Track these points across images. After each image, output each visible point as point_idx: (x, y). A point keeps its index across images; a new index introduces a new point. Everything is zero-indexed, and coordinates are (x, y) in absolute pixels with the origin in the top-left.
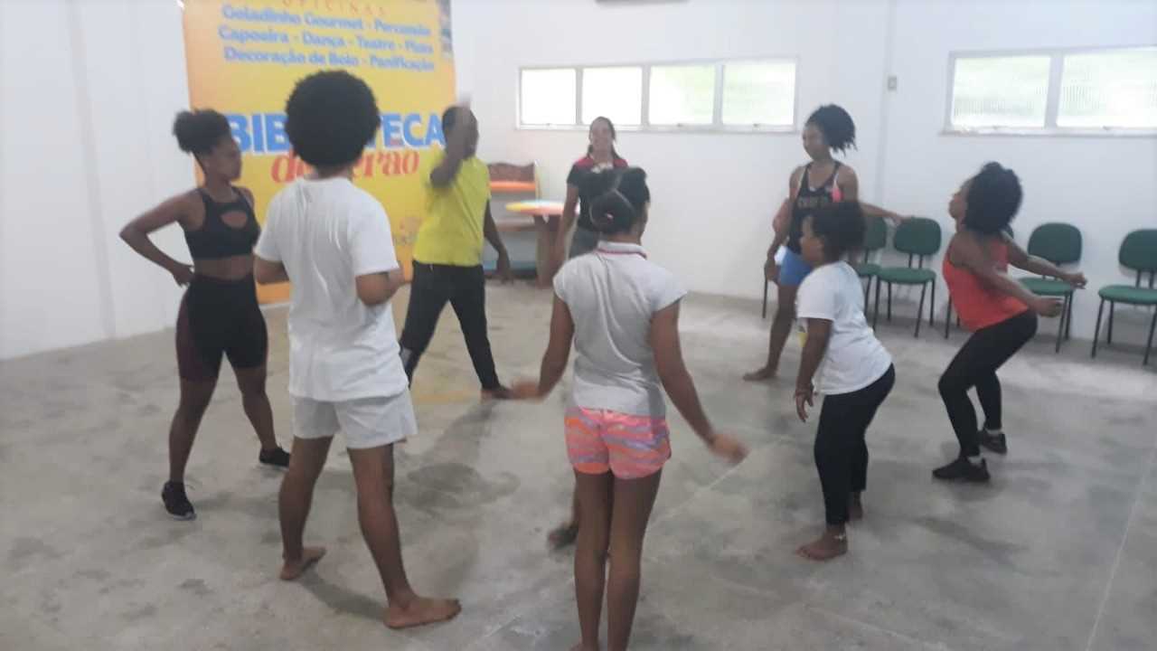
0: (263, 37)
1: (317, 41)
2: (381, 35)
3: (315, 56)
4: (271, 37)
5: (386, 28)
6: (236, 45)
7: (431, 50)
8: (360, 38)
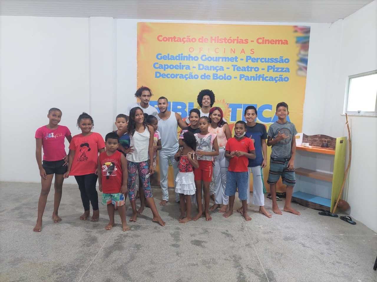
0: (176, 67)
1: (207, 68)
2: (250, 64)
3: (204, 75)
4: (181, 67)
5: (254, 60)
6: (162, 71)
7: (288, 70)
8: (234, 66)
